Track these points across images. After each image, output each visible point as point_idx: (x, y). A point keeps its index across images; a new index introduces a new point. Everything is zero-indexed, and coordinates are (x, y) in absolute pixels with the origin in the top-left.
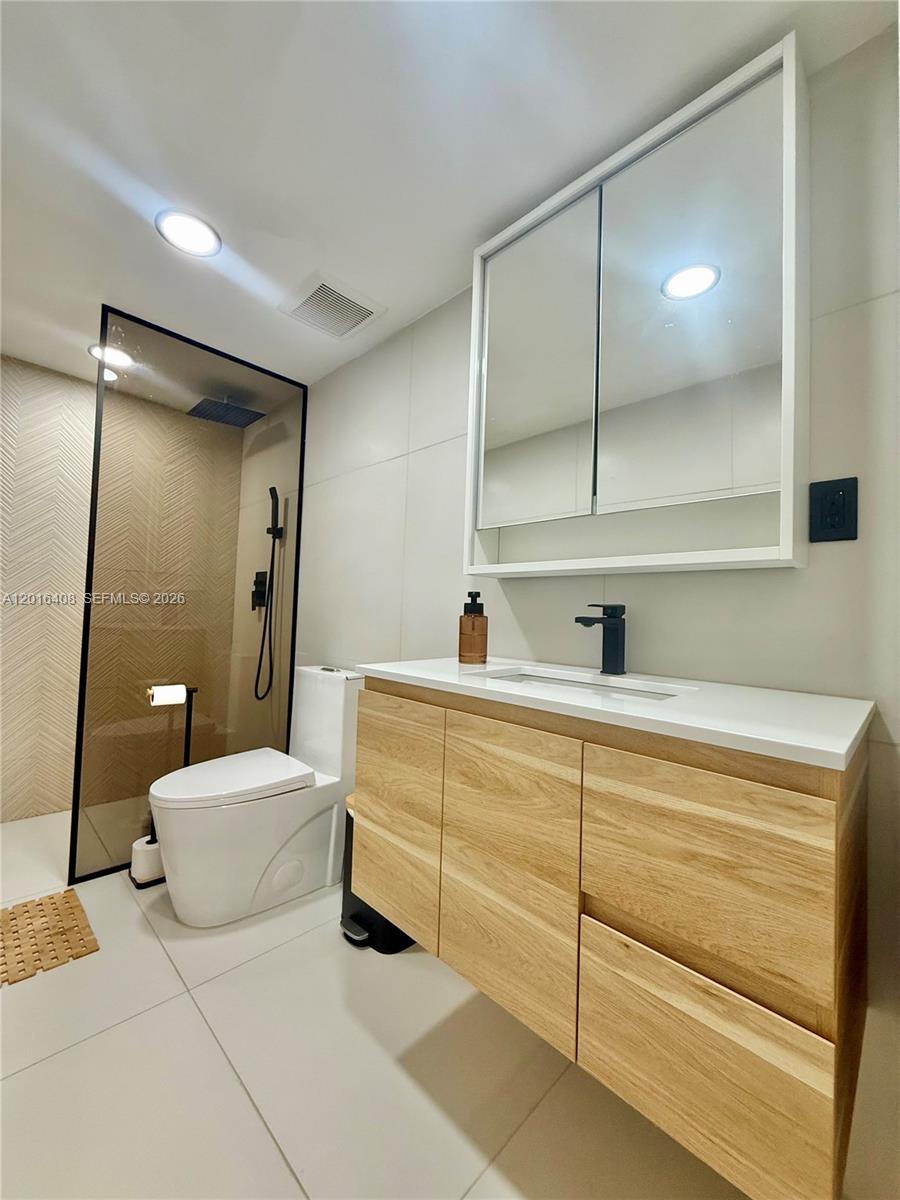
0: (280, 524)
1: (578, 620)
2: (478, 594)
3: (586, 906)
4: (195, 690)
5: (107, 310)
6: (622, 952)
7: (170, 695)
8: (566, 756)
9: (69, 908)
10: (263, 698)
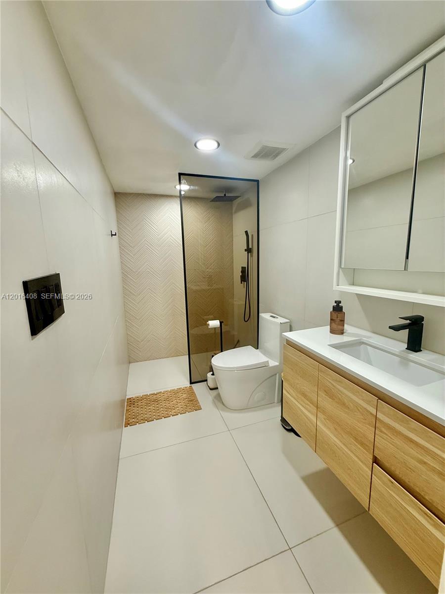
0: (250, 247)
1: (390, 327)
2: (340, 302)
3: (376, 461)
4: (223, 322)
5: (180, 174)
6: (390, 484)
7: (214, 323)
8: (370, 402)
9: (191, 392)
10: (247, 321)
